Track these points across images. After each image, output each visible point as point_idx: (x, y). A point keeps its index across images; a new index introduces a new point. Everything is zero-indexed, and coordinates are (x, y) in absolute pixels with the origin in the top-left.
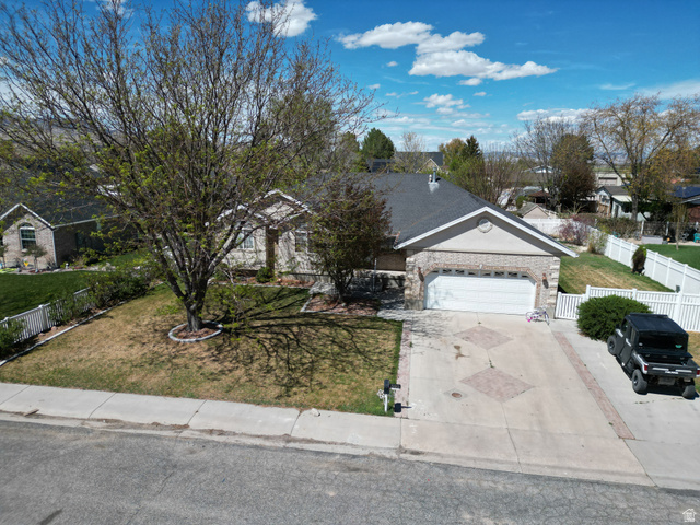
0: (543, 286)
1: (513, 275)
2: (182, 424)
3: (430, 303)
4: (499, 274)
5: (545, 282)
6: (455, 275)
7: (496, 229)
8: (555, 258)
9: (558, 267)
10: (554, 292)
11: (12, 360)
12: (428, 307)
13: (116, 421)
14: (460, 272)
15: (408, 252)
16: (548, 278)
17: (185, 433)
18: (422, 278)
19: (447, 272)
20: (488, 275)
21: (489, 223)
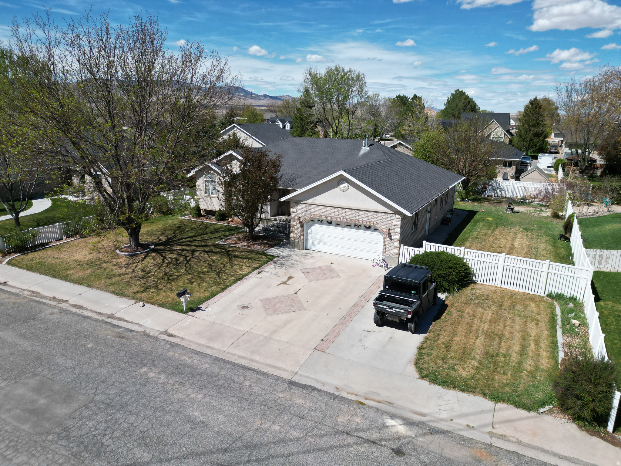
0: (388, 238)
1: (368, 228)
2: (66, 300)
3: (309, 245)
4: (357, 226)
5: (390, 235)
6: (326, 225)
7: (352, 189)
8: (397, 216)
9: (399, 223)
10: (397, 244)
11: (24, 254)
12: (308, 247)
13: (37, 293)
14: (330, 223)
15: (292, 204)
16: (392, 232)
17: (62, 305)
18: (302, 225)
19: (320, 221)
20: (349, 226)
21: (346, 184)
